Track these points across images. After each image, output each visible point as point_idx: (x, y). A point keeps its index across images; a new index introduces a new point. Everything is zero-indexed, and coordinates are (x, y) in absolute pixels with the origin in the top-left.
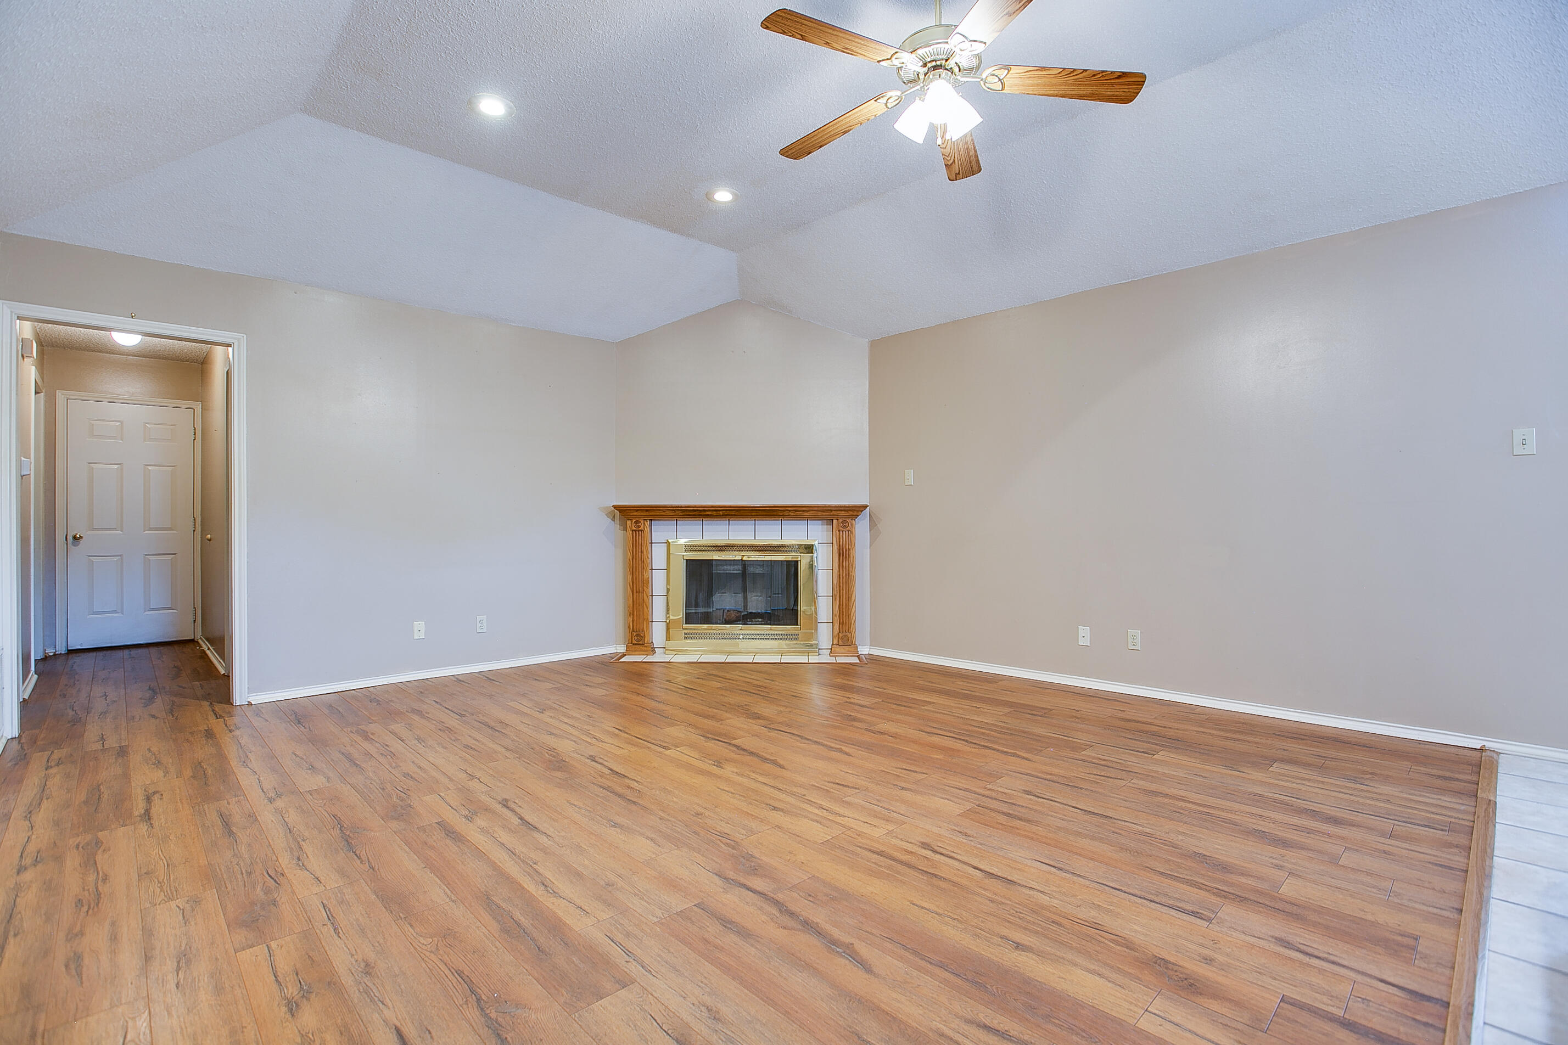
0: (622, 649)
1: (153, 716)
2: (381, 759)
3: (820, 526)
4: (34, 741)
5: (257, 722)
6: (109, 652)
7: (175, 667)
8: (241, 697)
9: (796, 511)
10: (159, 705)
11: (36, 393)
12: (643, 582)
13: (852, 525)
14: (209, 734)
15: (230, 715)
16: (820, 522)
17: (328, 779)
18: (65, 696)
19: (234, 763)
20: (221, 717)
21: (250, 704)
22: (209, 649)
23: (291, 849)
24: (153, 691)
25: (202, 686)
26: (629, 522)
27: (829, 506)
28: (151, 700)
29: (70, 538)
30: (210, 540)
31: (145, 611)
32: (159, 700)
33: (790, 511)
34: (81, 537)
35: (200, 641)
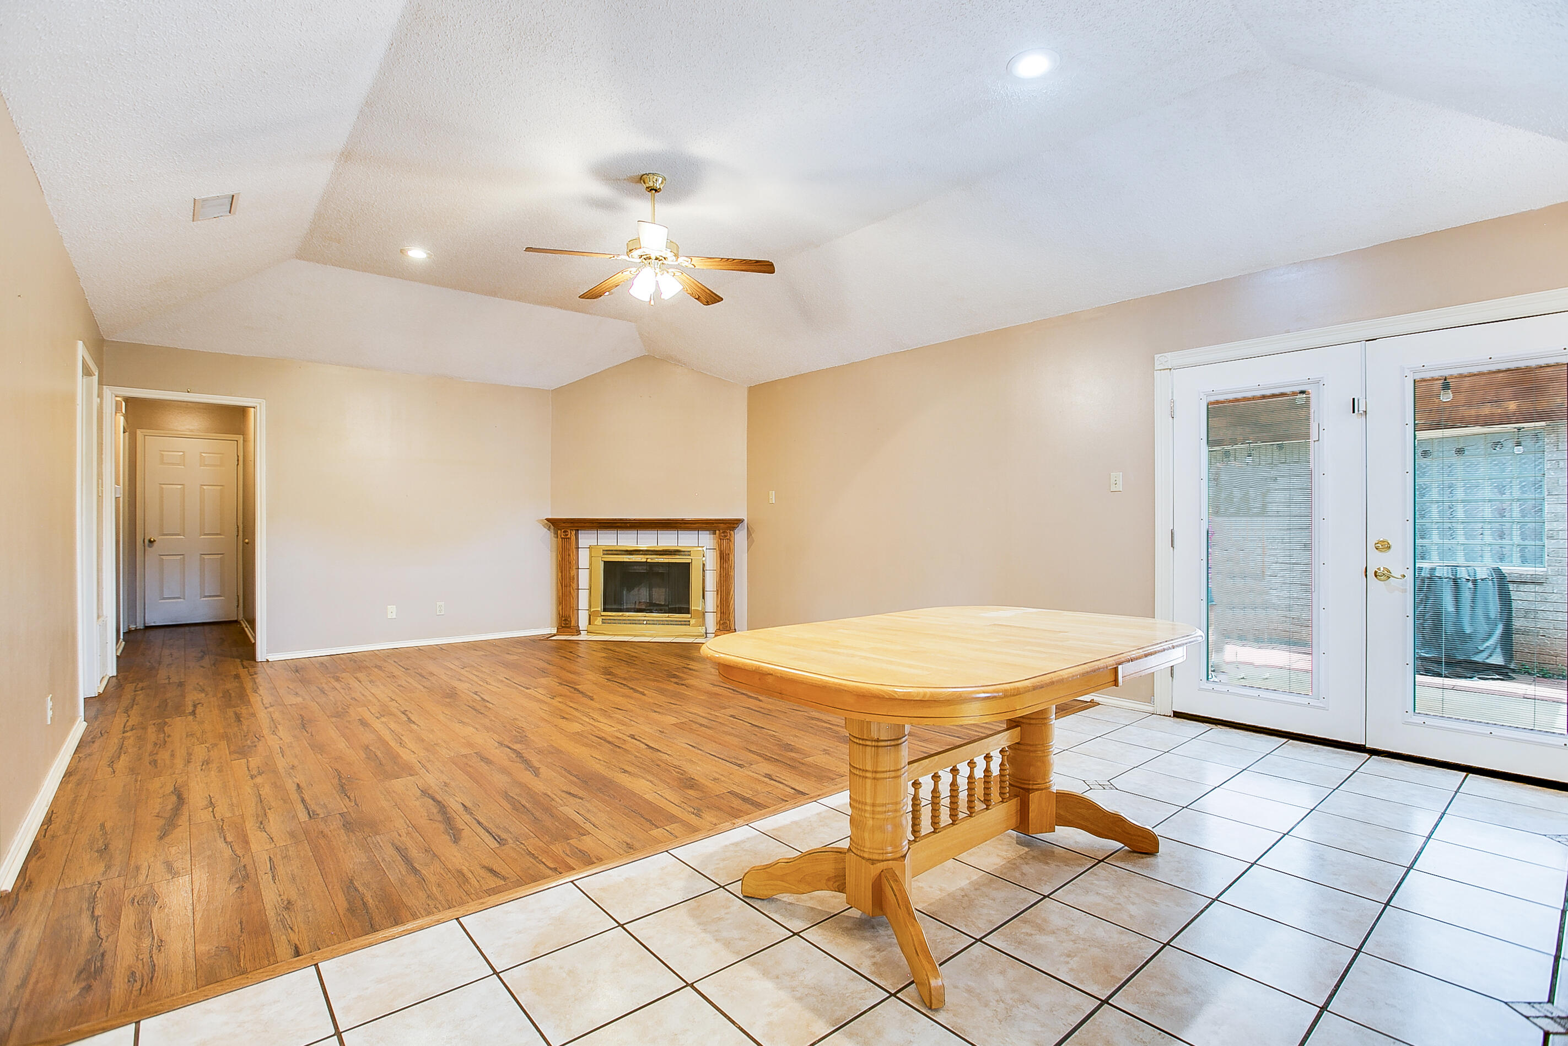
0: (555, 631)
1: (202, 667)
2: (342, 691)
3: (708, 536)
4: (126, 679)
5: (269, 671)
6: (174, 629)
7: (221, 639)
8: (261, 655)
9: (685, 523)
10: (206, 661)
11: (124, 432)
12: (570, 579)
13: (730, 535)
14: (237, 677)
15: (253, 667)
16: (708, 532)
17: (304, 699)
18: (144, 655)
19: (249, 691)
20: (246, 668)
21: (268, 661)
22: (247, 627)
23: (271, 728)
24: (204, 652)
25: (237, 650)
26: (559, 532)
27: (711, 520)
28: (202, 658)
29: (147, 541)
30: (247, 543)
31: (201, 598)
32: (207, 657)
33: (681, 523)
34: (154, 541)
35: (242, 622)
